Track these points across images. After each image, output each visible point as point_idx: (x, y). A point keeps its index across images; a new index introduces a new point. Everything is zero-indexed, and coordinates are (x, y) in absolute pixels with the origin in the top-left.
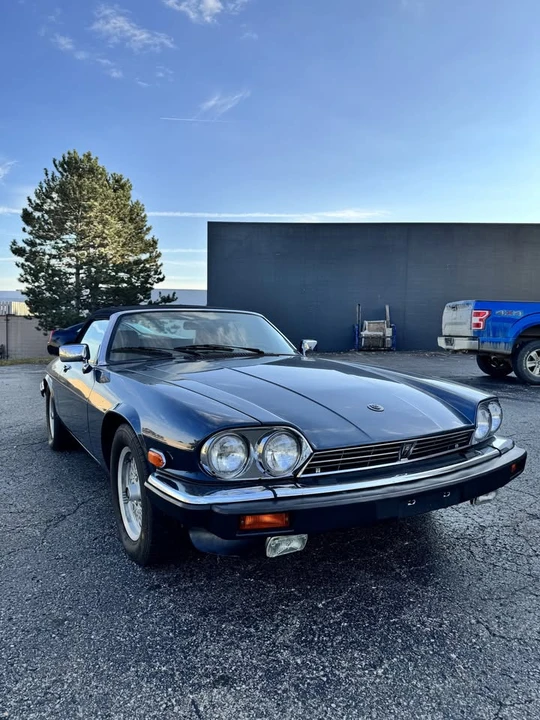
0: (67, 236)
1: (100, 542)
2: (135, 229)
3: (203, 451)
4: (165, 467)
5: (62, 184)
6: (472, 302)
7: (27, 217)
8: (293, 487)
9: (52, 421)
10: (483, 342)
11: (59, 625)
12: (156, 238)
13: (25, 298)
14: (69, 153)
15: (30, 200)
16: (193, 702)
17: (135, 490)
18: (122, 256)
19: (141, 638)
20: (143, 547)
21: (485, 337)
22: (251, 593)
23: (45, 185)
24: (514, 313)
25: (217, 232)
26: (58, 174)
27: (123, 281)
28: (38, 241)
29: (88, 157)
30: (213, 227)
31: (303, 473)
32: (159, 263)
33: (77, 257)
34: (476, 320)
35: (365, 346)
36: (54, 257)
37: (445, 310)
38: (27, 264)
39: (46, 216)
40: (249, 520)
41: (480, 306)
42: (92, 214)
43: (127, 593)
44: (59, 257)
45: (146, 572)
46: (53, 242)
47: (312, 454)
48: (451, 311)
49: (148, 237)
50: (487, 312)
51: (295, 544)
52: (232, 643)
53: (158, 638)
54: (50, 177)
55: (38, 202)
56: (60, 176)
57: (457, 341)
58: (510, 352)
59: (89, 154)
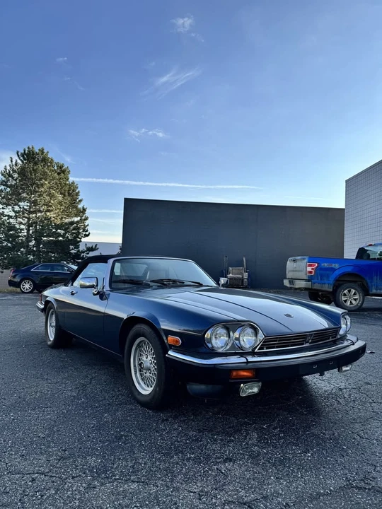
0: (23, 204)
2: (71, 200)
3: (207, 336)
4: (180, 346)
5: (22, 168)
6: (307, 258)
8: (253, 357)
10: (314, 283)
12: (85, 207)
14: (28, 148)
16: (217, 469)
18: (61, 219)
21: (316, 280)
23: (8, 168)
24: (333, 265)
25: (131, 205)
26: (19, 161)
27: (59, 235)
28: (2, 206)
29: (42, 151)
30: (128, 202)
31: (258, 350)
32: (86, 224)
33: (29, 218)
34: (309, 269)
35: (230, 285)
37: (288, 262)
39: (8, 189)
41: (312, 260)
42: (43, 190)
45: (156, 412)
47: (263, 339)
48: (292, 263)
49: (80, 206)
50: (316, 264)
51: (255, 389)
54: (14, 163)
56: (21, 163)
57: (297, 282)
58: (331, 290)
59: (43, 150)
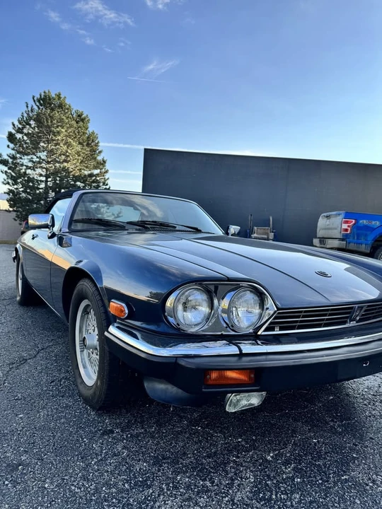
0: (40, 154)
1: (56, 384)
2: (90, 151)
3: (169, 303)
4: (127, 318)
5: (38, 115)
6: (343, 212)
7: (11, 137)
8: (253, 344)
9: (20, 282)
10: (349, 243)
11: (12, 471)
12: (105, 159)
13: (7, 196)
14: (45, 92)
15: (14, 125)
17: (93, 339)
18: (80, 170)
19: (96, 489)
20: (98, 393)
21: (351, 239)
22: (200, 442)
23: (25, 115)
24: (373, 222)
25: (151, 156)
26: (35, 107)
28: (18, 155)
29: (59, 96)
30: (148, 152)
31: (265, 331)
32: (106, 177)
33: (47, 169)
34: (345, 226)
36: (30, 168)
37: (320, 219)
38: (9, 171)
39: (25, 138)
40: (214, 375)
41: (348, 215)
42: (59, 138)
43: (81, 437)
44: (33, 169)
45: (99, 416)
46: (29, 157)
47: (275, 312)
48: (325, 219)
49: (99, 158)
50: (354, 221)
51: (255, 400)
52: (190, 499)
53: (114, 490)
54: (30, 109)
55: (20, 126)
56: (37, 109)
57: (330, 241)
58: (369, 252)
59: (60, 94)
